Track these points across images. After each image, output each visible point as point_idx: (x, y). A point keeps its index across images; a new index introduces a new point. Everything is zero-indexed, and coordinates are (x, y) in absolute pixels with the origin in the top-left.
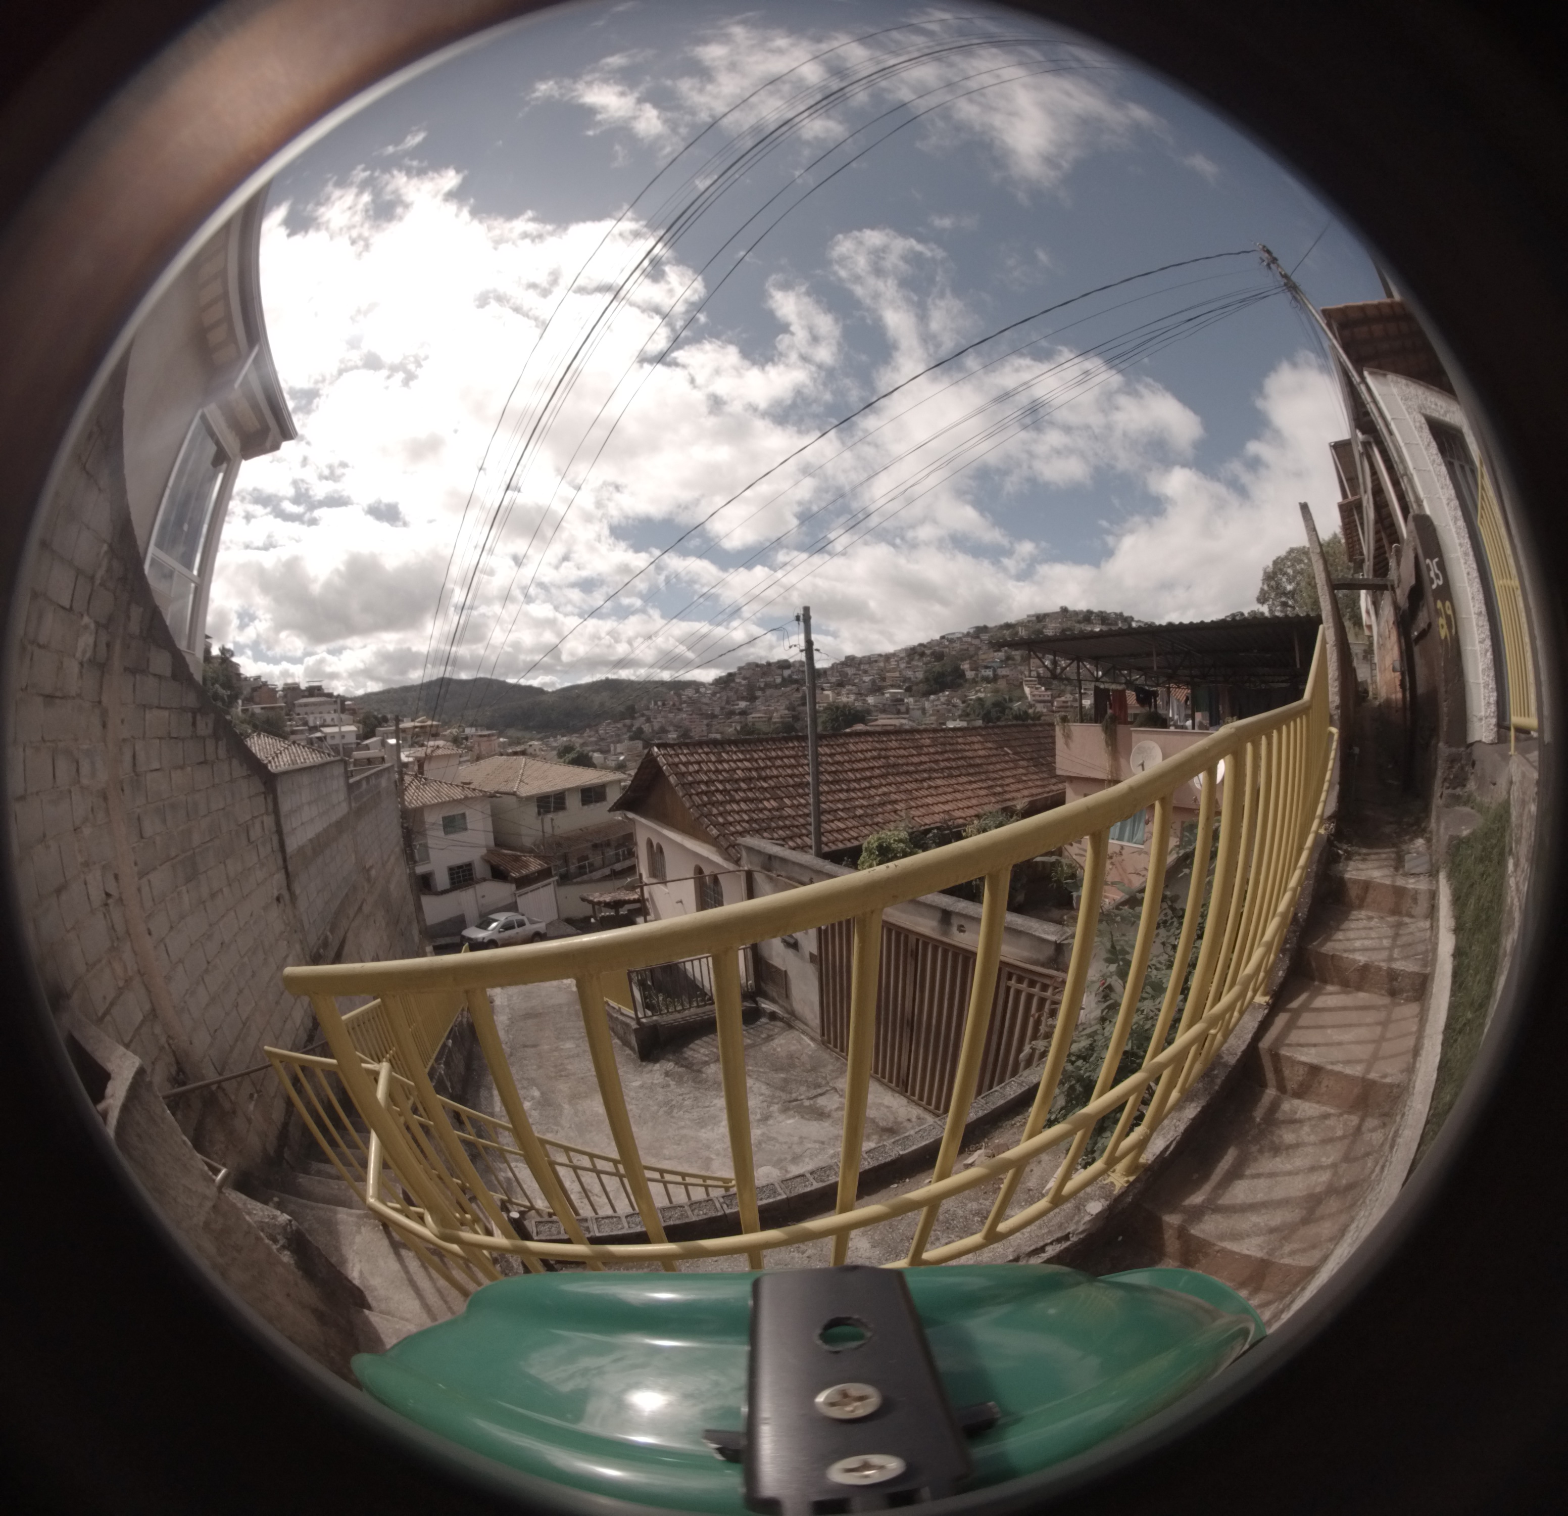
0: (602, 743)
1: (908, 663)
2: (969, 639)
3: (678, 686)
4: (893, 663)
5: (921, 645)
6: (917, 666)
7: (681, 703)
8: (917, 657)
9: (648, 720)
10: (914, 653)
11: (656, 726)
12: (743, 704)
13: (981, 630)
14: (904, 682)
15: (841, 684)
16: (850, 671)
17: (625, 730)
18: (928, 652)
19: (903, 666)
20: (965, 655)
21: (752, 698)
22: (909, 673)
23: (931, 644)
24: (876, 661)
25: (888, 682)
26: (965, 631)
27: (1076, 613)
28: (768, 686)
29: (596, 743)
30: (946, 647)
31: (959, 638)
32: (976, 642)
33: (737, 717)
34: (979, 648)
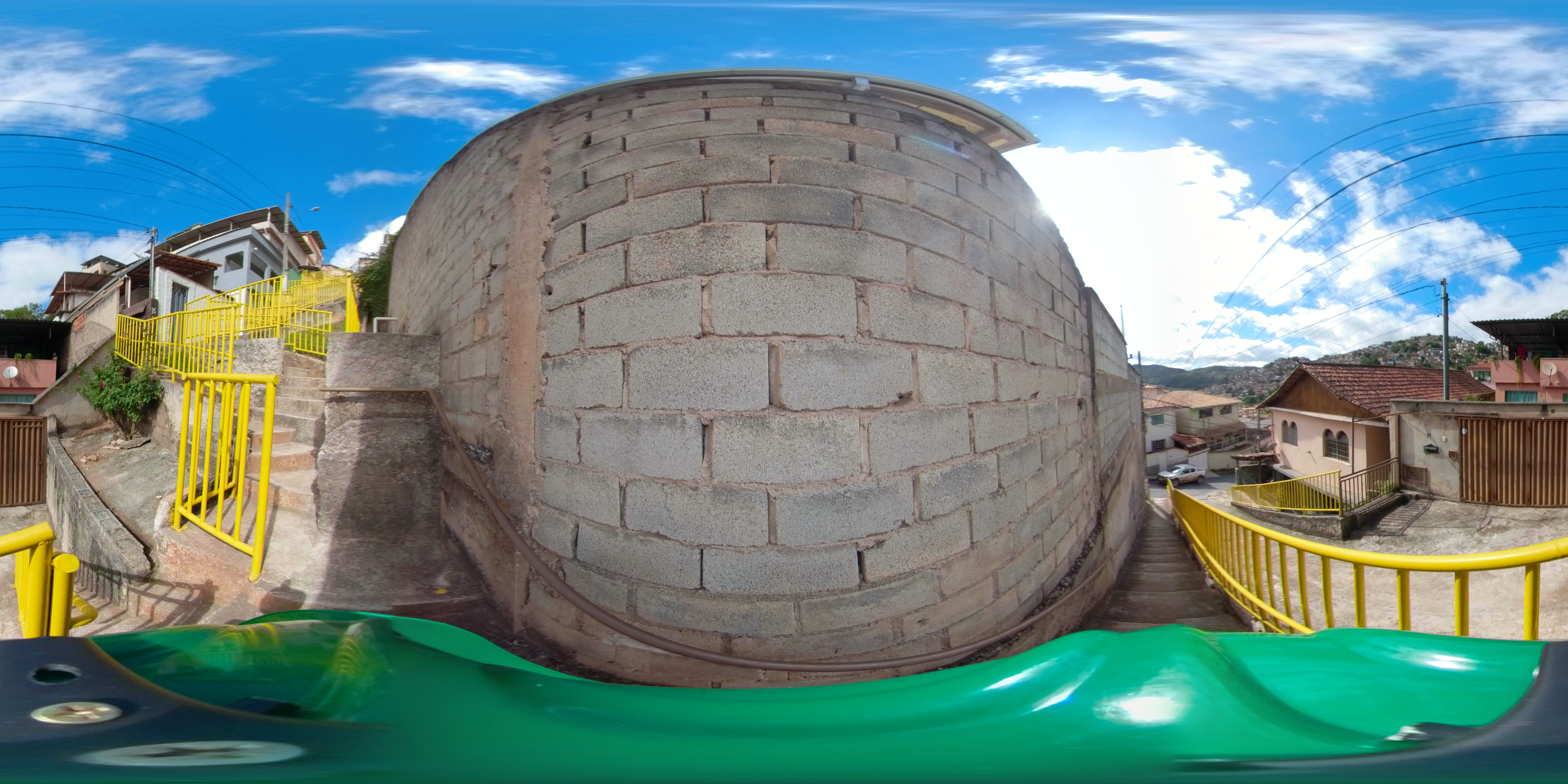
3: (1248, 369)
4: (1346, 358)
9: (1234, 384)
10: (1356, 354)
13: (1387, 344)
19: (1351, 359)
20: (1379, 354)
21: (1281, 374)
23: (1364, 350)
27: (1435, 336)
28: (1289, 368)
30: (1372, 351)
31: (1378, 347)
32: (1386, 349)
34: (1386, 352)
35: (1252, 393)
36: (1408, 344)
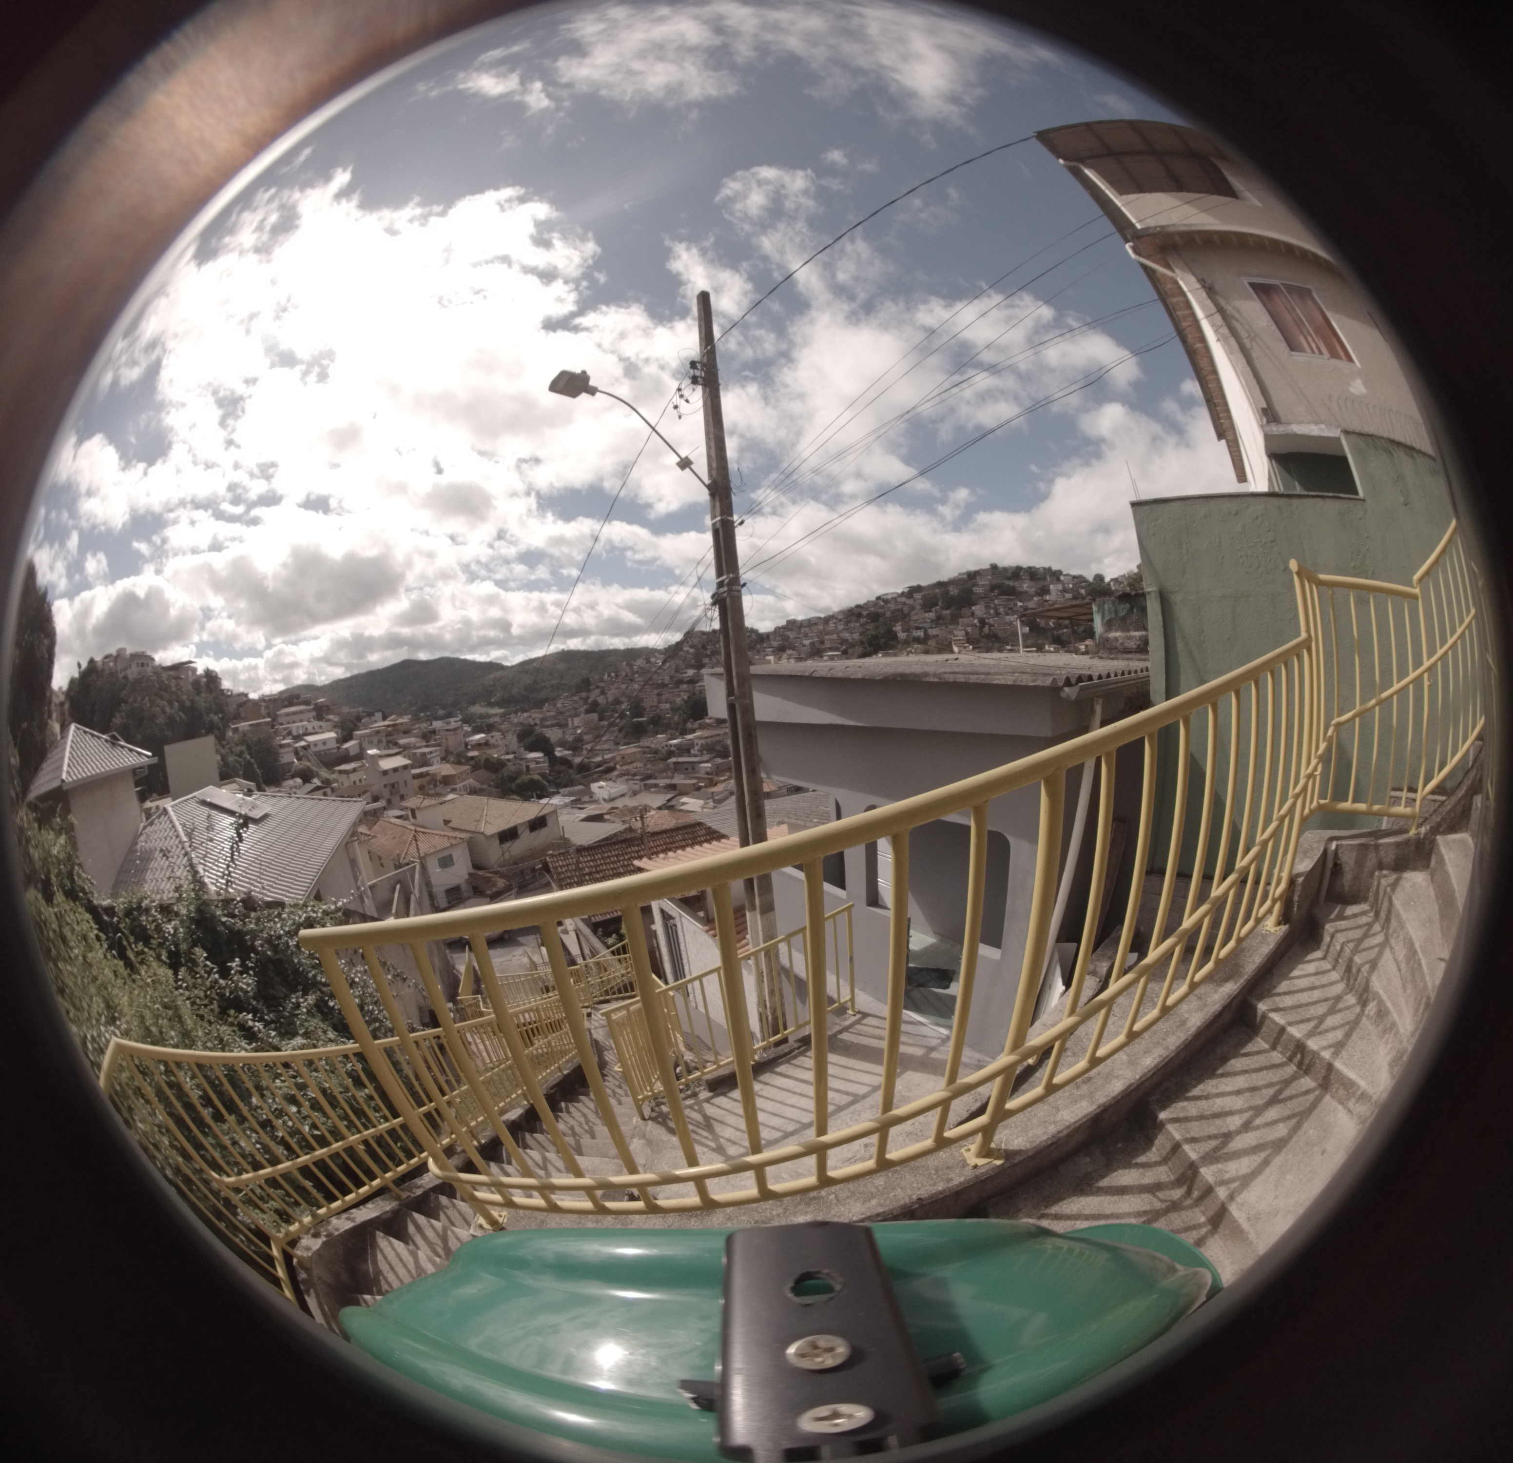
0: (561, 717)
1: (846, 624)
2: (903, 599)
3: (631, 653)
4: (831, 625)
5: (858, 606)
6: (854, 627)
7: (634, 673)
8: (854, 618)
9: (603, 692)
10: (852, 614)
11: (610, 699)
12: (691, 672)
13: (914, 590)
14: (840, 644)
15: (782, 649)
16: (792, 635)
17: (581, 702)
18: (865, 613)
19: (841, 627)
20: (901, 615)
21: (699, 666)
22: (846, 635)
23: (867, 605)
24: (816, 624)
25: (828, 645)
26: (900, 591)
27: (1005, 569)
29: (554, 717)
30: (882, 607)
31: (894, 599)
32: (910, 602)
33: (685, 686)
34: (912, 608)
35: (638, 710)
36: (954, 591)
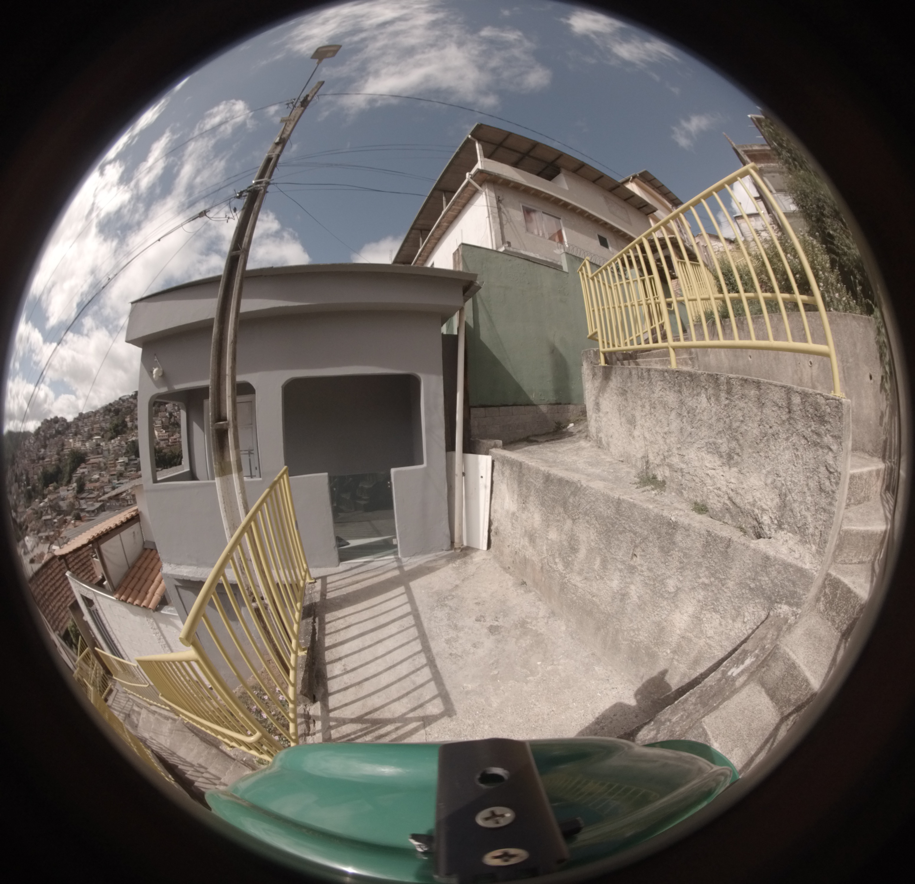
1: (104, 417)
2: (131, 400)
4: (96, 417)
5: (110, 404)
6: (107, 419)
7: (25, 450)
8: (107, 413)
9: (18, 466)
10: (107, 410)
12: (43, 451)
14: (101, 431)
15: (76, 434)
16: (80, 424)
18: (113, 409)
19: (101, 419)
22: (103, 425)
24: (90, 416)
25: (94, 432)
26: (130, 394)
28: (50, 436)
30: (121, 405)
31: (127, 399)
35: (28, 480)
